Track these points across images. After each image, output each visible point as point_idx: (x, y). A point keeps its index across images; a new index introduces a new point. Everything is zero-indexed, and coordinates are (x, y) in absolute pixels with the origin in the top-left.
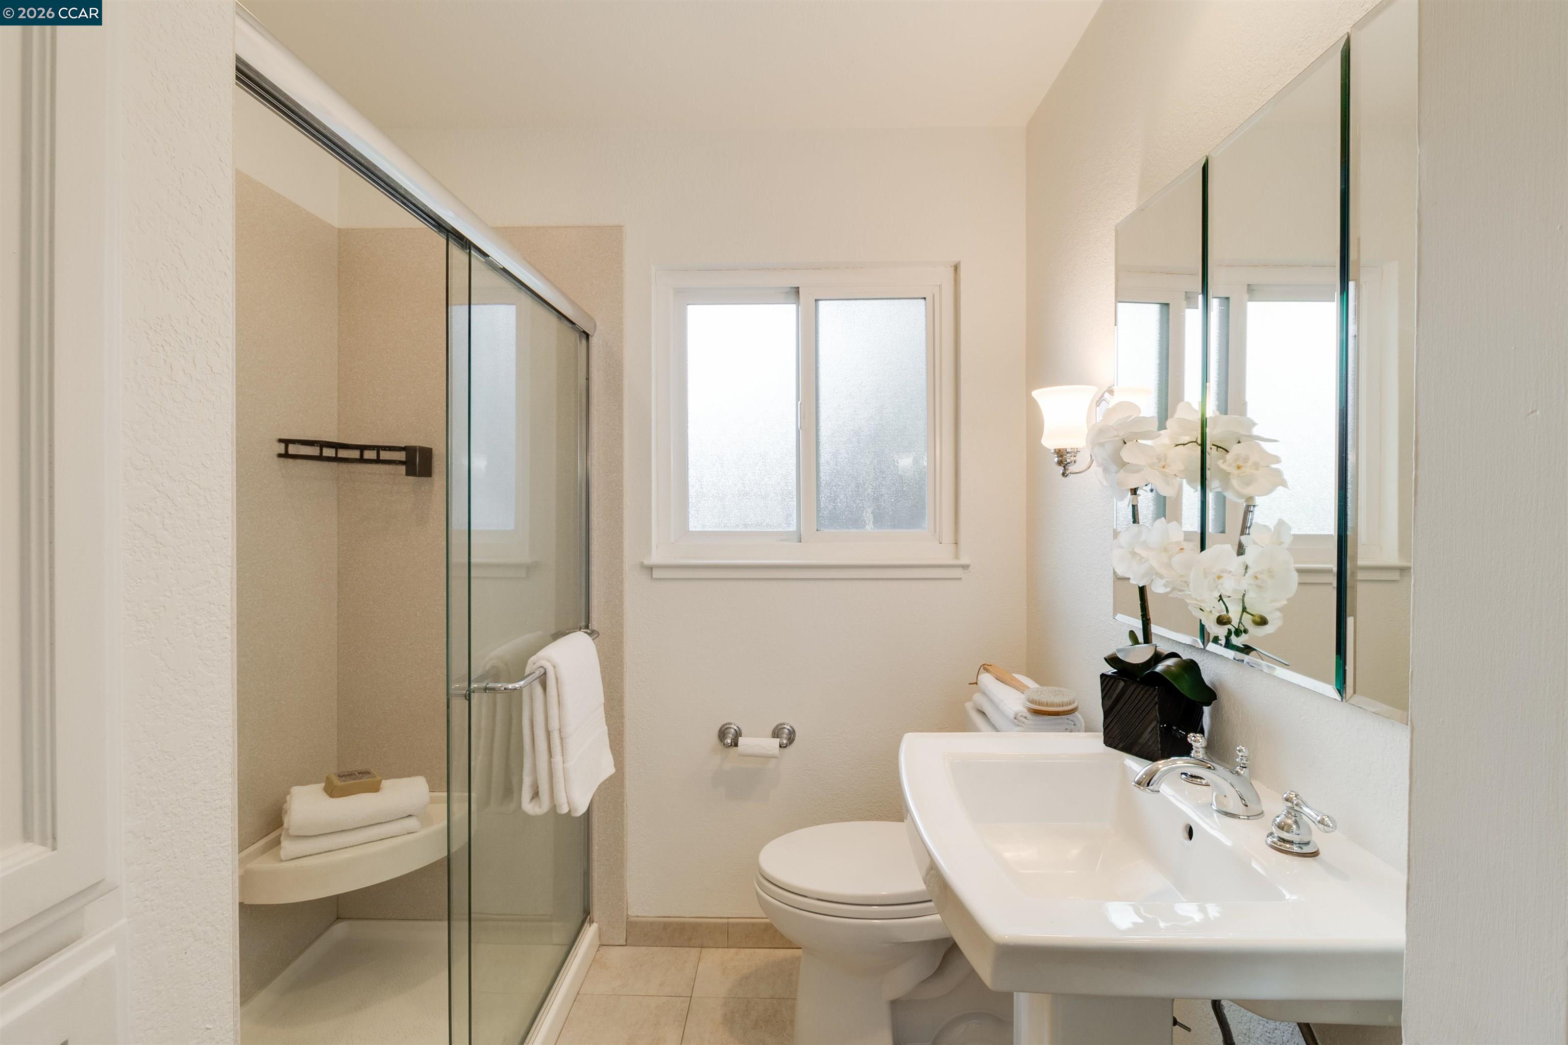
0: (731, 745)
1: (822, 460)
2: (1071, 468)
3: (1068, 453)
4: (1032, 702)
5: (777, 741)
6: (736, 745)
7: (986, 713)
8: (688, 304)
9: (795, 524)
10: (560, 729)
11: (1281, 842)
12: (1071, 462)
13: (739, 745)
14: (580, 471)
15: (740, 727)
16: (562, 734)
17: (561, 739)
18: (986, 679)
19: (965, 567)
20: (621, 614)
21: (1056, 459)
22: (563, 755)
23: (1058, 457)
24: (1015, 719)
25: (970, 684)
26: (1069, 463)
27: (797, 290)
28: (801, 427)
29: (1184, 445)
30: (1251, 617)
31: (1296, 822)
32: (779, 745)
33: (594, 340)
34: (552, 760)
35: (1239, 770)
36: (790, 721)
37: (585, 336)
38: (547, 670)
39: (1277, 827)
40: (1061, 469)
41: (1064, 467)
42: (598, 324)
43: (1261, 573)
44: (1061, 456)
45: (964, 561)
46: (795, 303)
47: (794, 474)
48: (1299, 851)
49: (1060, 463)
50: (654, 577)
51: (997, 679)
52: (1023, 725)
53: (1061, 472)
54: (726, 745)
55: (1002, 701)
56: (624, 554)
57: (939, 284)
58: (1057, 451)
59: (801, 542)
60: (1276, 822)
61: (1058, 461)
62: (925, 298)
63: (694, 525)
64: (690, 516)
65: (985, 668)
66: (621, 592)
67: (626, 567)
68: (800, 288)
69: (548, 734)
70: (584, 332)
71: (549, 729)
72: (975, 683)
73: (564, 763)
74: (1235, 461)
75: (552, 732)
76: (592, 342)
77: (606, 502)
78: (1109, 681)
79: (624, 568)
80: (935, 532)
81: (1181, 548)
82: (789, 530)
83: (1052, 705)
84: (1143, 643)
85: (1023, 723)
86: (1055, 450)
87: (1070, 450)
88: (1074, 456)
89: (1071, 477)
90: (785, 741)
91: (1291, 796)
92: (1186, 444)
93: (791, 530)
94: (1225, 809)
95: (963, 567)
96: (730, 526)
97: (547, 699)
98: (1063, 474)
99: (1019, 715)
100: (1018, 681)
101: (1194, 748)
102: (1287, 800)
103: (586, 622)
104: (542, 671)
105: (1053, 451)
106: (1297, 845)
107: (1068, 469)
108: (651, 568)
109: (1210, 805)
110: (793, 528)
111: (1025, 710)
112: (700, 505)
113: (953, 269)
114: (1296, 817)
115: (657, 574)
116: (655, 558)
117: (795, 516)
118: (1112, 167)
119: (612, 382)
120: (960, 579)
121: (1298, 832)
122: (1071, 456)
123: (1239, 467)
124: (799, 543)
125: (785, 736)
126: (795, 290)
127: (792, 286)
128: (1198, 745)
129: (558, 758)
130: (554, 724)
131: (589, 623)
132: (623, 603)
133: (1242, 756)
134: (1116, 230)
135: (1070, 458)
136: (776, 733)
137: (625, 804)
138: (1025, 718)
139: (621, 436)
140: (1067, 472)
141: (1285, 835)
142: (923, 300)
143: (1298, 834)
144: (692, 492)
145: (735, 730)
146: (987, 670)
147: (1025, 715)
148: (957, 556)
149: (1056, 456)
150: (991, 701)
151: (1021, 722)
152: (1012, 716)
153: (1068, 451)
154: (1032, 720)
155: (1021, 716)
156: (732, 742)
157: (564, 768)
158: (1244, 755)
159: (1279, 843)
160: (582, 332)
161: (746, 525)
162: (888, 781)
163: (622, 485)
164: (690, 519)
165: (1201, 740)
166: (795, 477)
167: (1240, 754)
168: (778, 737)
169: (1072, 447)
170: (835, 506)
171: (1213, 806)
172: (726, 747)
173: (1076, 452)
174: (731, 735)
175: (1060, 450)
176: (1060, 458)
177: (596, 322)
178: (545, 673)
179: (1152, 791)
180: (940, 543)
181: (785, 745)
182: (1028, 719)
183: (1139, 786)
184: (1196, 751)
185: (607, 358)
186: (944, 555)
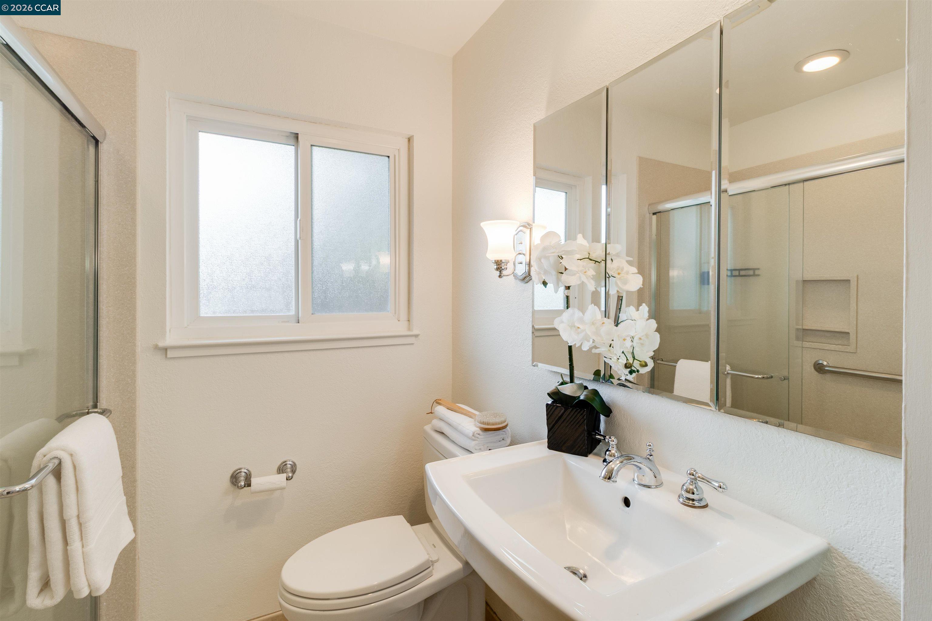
0: (245, 486)
1: (316, 263)
2: (504, 273)
3: (503, 263)
4: (483, 423)
5: (284, 476)
6: (249, 485)
7: (444, 432)
8: (199, 131)
9: (294, 310)
10: (78, 517)
11: (688, 500)
12: (505, 269)
13: (252, 485)
14: (88, 265)
15: (250, 469)
16: (80, 519)
17: (80, 524)
18: (441, 410)
19: (416, 336)
20: (133, 391)
21: (495, 267)
22: (82, 539)
23: (496, 265)
24: (473, 436)
25: (427, 414)
26: (503, 269)
27: (296, 136)
28: (300, 237)
29: (580, 260)
30: (639, 362)
31: (696, 487)
32: (286, 478)
33: (103, 147)
34: (68, 548)
35: (649, 457)
36: (290, 458)
37: (94, 141)
38: (62, 460)
39: (685, 492)
40: (498, 273)
41: (500, 271)
42: (108, 133)
43: (642, 336)
44: (499, 265)
45: (415, 332)
46: (294, 146)
47: (293, 272)
48: (699, 505)
49: (497, 269)
50: (168, 357)
51: (448, 409)
52: (478, 439)
53: (498, 275)
54: (240, 488)
55: (460, 424)
56: (137, 338)
57: (399, 148)
58: (496, 261)
59: (299, 323)
60: (684, 489)
61: (497, 268)
62: (389, 157)
63: (205, 311)
64: (201, 304)
65: (438, 402)
66: (134, 372)
67: (139, 350)
68: (299, 134)
69: (63, 524)
70: (94, 137)
71: (65, 518)
72: (430, 413)
73: (83, 547)
74: (617, 270)
75: (69, 520)
76: (101, 148)
77: (116, 293)
78: (552, 408)
79: (137, 351)
80: (395, 313)
81: (602, 322)
82: (289, 314)
83: (496, 424)
84: (569, 382)
85: (478, 438)
86: (495, 260)
87: (504, 261)
88: (506, 265)
89: (504, 277)
90: (290, 475)
91: (692, 471)
92: (582, 259)
93: (290, 314)
94: (643, 483)
95: (415, 336)
96: (239, 312)
97: (62, 488)
98: (500, 276)
99: (476, 433)
100: (463, 409)
101: (610, 445)
102: (690, 474)
103: (94, 402)
104: (56, 462)
105: (494, 261)
106: (698, 501)
107: (502, 273)
108: (165, 350)
109: (633, 481)
110: (292, 312)
111: (478, 429)
112: (211, 296)
113: (407, 140)
114: (695, 484)
115: (170, 354)
116: (169, 341)
117: (293, 303)
118: (525, 88)
119: (124, 186)
120: (413, 344)
121: (698, 493)
122: (505, 265)
123: (619, 274)
124: (298, 324)
125: (289, 470)
126: (294, 135)
127: (291, 132)
128: (613, 443)
129: (76, 545)
130: (71, 512)
131: (97, 402)
132: (135, 381)
133: (650, 449)
134: (535, 127)
135: (504, 266)
136: (281, 470)
137: (137, 557)
138: (479, 434)
139: (134, 235)
140: (502, 275)
141: (691, 496)
142: (387, 158)
143: (698, 495)
144: (203, 284)
145: (245, 472)
146: (439, 404)
147: (479, 432)
148: (409, 329)
149: (495, 264)
150: (449, 424)
151: (476, 437)
152: (471, 435)
153: (503, 261)
154: (483, 435)
155: (477, 434)
156: (245, 484)
157: (83, 553)
158: (651, 448)
159: (687, 501)
160: (92, 136)
161: (252, 311)
162: (365, 487)
163: (134, 278)
164: (202, 307)
165: (615, 440)
166: (294, 275)
167: (649, 448)
168: (283, 473)
169: (506, 259)
170: (326, 296)
171: (635, 482)
172: (240, 489)
173: (507, 262)
174: (242, 478)
175: (498, 261)
176: (498, 266)
177: (106, 131)
178: (60, 463)
179: (613, 482)
180: (399, 321)
181: (290, 478)
182: (481, 435)
183: (605, 479)
184: (612, 447)
185: (119, 165)
186: (400, 328)
